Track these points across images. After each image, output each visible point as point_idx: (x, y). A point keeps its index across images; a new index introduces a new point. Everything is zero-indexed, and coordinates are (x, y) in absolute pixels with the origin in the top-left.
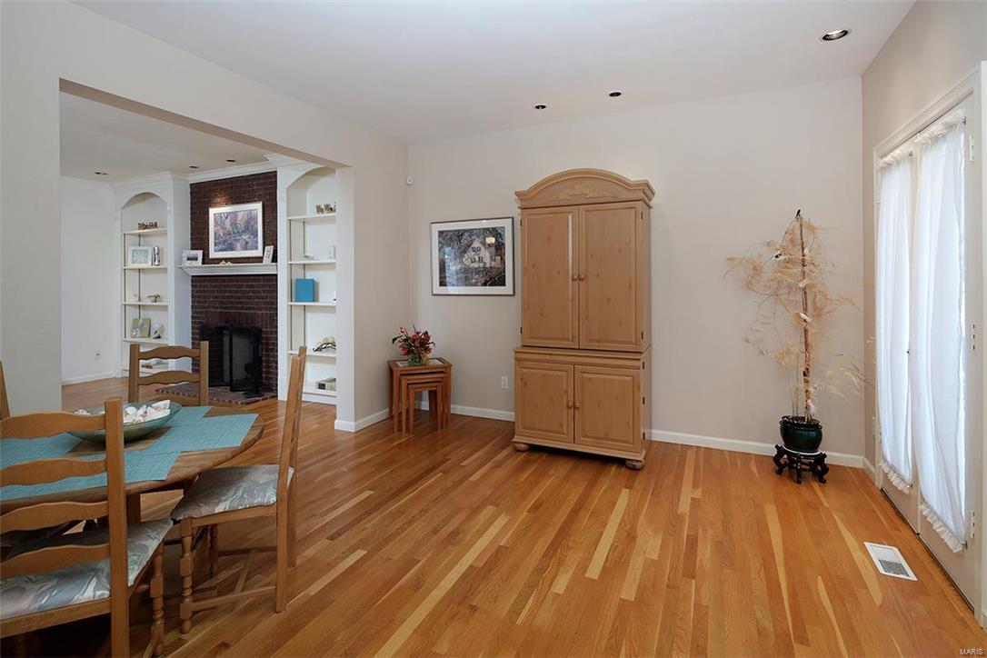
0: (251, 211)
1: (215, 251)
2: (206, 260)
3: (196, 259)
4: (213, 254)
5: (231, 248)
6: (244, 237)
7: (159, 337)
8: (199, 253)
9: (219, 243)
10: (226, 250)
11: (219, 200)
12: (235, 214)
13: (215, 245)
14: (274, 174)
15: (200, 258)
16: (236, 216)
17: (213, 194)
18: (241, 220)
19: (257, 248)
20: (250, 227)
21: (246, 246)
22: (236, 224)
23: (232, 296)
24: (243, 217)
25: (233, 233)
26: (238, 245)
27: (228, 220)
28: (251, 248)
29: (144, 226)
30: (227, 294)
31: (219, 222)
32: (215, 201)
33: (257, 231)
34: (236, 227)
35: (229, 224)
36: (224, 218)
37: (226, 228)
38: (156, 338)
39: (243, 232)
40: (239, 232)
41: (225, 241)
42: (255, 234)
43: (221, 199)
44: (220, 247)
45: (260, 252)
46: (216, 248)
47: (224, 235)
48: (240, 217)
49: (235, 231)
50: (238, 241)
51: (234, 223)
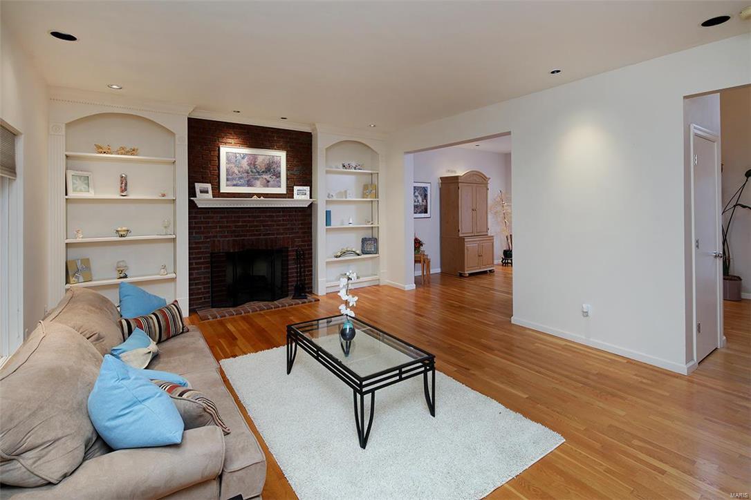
0: (273, 156)
1: (227, 185)
2: (217, 192)
3: (207, 192)
4: (224, 189)
5: (249, 184)
6: (264, 176)
7: (126, 277)
8: (209, 186)
9: (233, 179)
10: (240, 185)
11: (230, 141)
12: (255, 157)
13: (227, 180)
14: (309, 134)
15: (210, 191)
17: (223, 134)
18: (262, 163)
19: (280, 187)
20: (271, 169)
21: (267, 183)
22: (254, 165)
23: (247, 225)
24: (264, 160)
25: (252, 172)
26: (258, 183)
27: (245, 160)
28: (273, 186)
29: (99, 149)
30: (240, 224)
31: (233, 160)
32: (224, 141)
33: (280, 173)
34: (255, 168)
35: (245, 164)
36: (239, 157)
37: (242, 167)
38: (121, 278)
39: (263, 172)
40: (258, 172)
41: (241, 178)
42: (278, 175)
43: (233, 141)
44: (235, 183)
45: (283, 190)
46: (229, 183)
47: (239, 172)
48: (260, 159)
49: (254, 170)
50: (258, 179)
51: (253, 163)
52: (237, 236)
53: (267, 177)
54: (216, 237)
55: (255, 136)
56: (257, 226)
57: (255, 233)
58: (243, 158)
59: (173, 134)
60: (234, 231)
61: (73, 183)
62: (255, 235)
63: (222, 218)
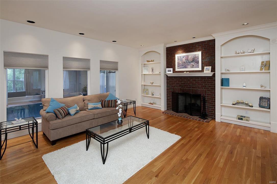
0: (195, 55)
1: (178, 68)
2: (174, 71)
3: (171, 71)
4: (177, 70)
5: (186, 67)
7: (153, 95)
8: (172, 69)
9: (180, 66)
10: (183, 68)
11: (179, 52)
12: (188, 56)
13: (178, 66)
14: (214, 40)
15: (172, 71)
16: (188, 57)
17: (177, 50)
18: (190, 58)
19: (199, 67)
20: (195, 60)
21: (193, 67)
22: (188, 59)
23: (185, 83)
24: (191, 57)
25: (187, 62)
26: (189, 66)
27: (184, 58)
28: (195, 67)
29: (148, 61)
30: (183, 83)
31: (180, 59)
32: (177, 52)
33: (199, 61)
34: (188, 61)
35: (184, 60)
36: (182, 58)
37: (183, 61)
38: (152, 95)
39: (191, 62)
40: (189, 62)
41: (183, 65)
42: (198, 62)
43: (180, 52)
44: (180, 67)
45: (200, 69)
46: (178, 67)
47: (182, 63)
48: (190, 57)
49: (188, 62)
50: (189, 65)
51: (187, 59)
52: (181, 87)
53: (193, 64)
54: (175, 86)
55: (188, 48)
56: (189, 84)
57: (188, 86)
58: (183, 58)
59: (160, 54)
60: (180, 85)
61: (144, 70)
62: (188, 87)
63: (176, 80)
